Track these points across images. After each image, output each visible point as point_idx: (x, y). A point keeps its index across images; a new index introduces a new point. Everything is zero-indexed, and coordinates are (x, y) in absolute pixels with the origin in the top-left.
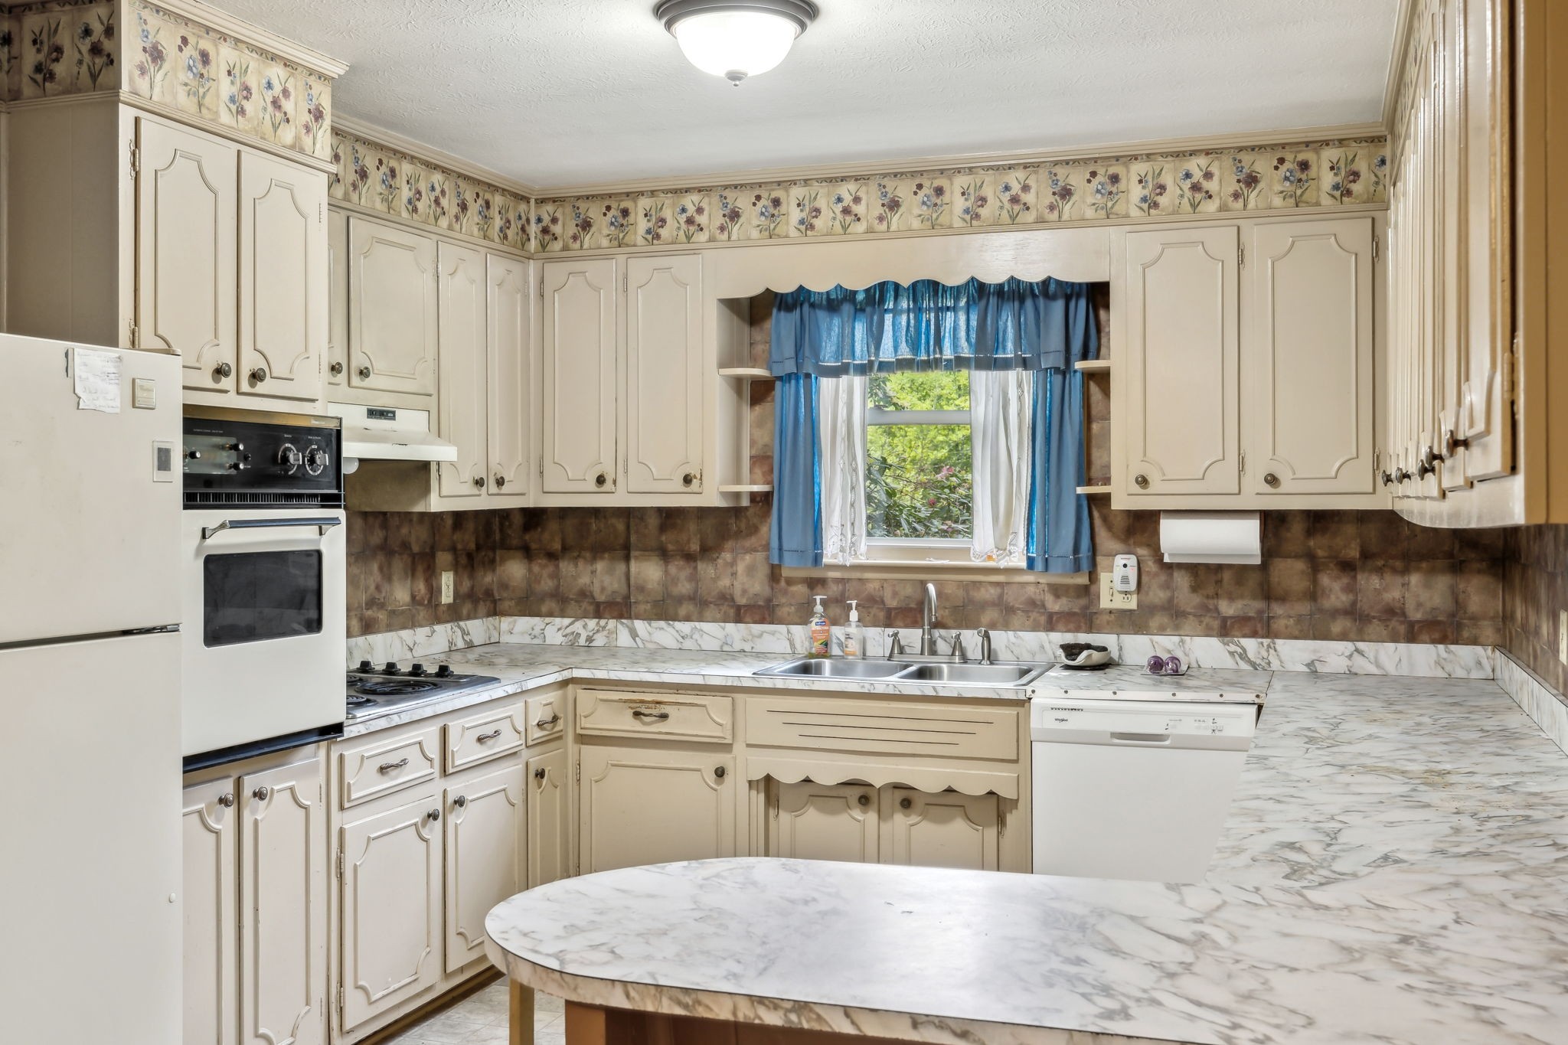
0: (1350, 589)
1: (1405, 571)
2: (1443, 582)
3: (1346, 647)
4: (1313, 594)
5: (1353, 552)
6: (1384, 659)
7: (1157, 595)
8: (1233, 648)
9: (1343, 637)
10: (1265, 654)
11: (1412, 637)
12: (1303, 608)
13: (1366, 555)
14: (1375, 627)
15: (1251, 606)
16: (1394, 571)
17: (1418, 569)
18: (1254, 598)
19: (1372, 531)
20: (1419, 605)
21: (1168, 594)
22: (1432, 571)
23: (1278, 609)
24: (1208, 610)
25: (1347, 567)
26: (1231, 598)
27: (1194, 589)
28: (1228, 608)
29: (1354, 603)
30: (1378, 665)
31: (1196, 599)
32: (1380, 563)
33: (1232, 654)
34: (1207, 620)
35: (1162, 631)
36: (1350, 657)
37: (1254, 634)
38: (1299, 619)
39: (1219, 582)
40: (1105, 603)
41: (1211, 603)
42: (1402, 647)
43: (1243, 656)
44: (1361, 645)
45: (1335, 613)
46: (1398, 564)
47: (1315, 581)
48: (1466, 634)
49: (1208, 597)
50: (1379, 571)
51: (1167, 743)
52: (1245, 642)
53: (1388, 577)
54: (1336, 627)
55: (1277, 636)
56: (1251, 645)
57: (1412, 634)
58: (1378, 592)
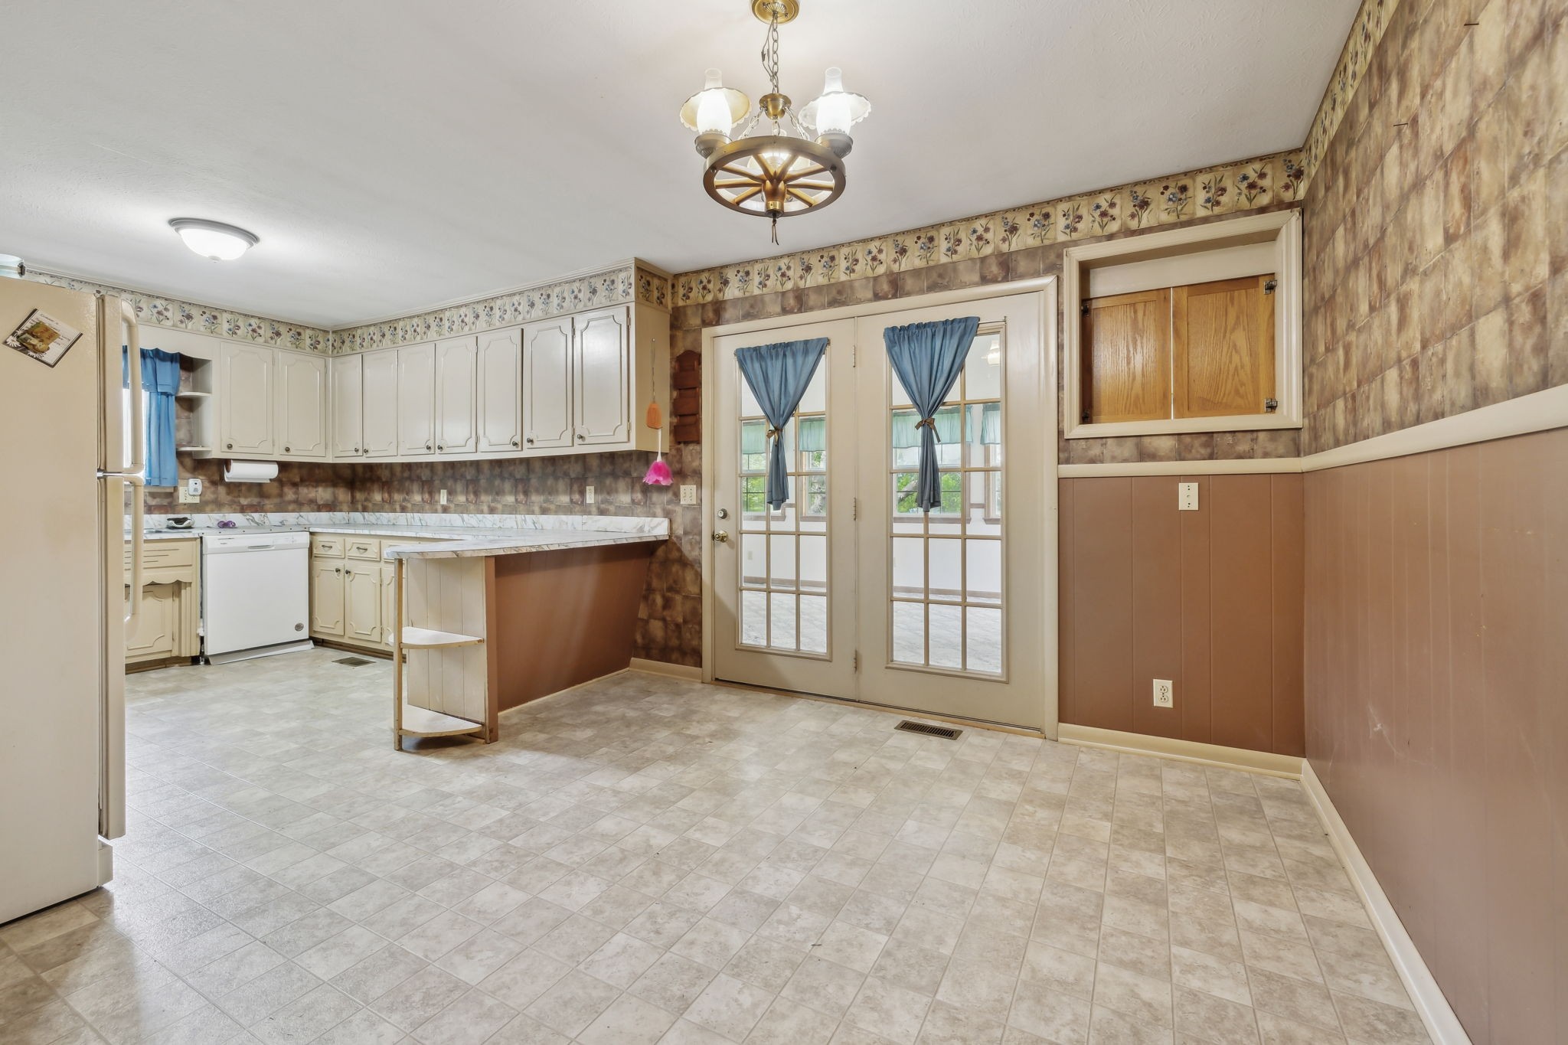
0: (296, 493)
1: (316, 487)
2: (330, 490)
3: (295, 515)
4: (281, 495)
5: (297, 479)
6: (310, 518)
7: (210, 496)
8: (248, 517)
9: (293, 511)
10: (262, 519)
11: (319, 510)
12: (277, 500)
13: (302, 480)
14: (306, 507)
15: (255, 500)
16: (313, 486)
17: (321, 486)
18: (256, 497)
19: (304, 472)
20: (322, 498)
21: (215, 496)
22: (327, 486)
23: (267, 502)
24: (235, 502)
25: (295, 485)
26: (246, 497)
27: (228, 494)
28: (244, 501)
29: (298, 498)
30: (308, 521)
31: (229, 498)
32: (307, 483)
33: (248, 519)
34: (234, 507)
35: (212, 511)
36: (298, 518)
37: (256, 511)
38: (276, 505)
39: (240, 491)
40: (182, 500)
41: (236, 499)
42: (317, 513)
43: (253, 520)
44: (302, 514)
45: (290, 502)
46: (315, 484)
47: (282, 490)
48: (338, 508)
49: (235, 497)
50: (307, 486)
51: (273, 548)
52: (254, 514)
53: (310, 489)
54: (291, 507)
55: (266, 512)
56: (256, 516)
57: (319, 509)
58: (307, 494)
